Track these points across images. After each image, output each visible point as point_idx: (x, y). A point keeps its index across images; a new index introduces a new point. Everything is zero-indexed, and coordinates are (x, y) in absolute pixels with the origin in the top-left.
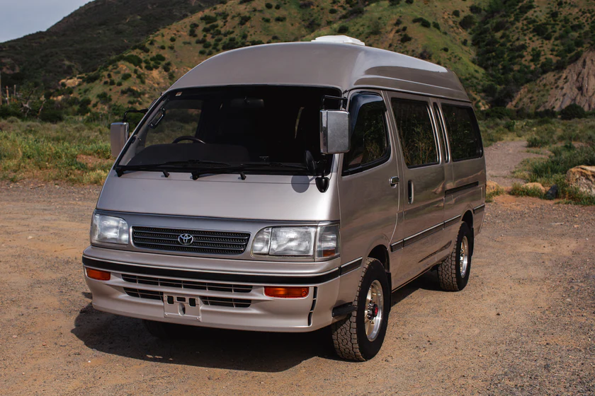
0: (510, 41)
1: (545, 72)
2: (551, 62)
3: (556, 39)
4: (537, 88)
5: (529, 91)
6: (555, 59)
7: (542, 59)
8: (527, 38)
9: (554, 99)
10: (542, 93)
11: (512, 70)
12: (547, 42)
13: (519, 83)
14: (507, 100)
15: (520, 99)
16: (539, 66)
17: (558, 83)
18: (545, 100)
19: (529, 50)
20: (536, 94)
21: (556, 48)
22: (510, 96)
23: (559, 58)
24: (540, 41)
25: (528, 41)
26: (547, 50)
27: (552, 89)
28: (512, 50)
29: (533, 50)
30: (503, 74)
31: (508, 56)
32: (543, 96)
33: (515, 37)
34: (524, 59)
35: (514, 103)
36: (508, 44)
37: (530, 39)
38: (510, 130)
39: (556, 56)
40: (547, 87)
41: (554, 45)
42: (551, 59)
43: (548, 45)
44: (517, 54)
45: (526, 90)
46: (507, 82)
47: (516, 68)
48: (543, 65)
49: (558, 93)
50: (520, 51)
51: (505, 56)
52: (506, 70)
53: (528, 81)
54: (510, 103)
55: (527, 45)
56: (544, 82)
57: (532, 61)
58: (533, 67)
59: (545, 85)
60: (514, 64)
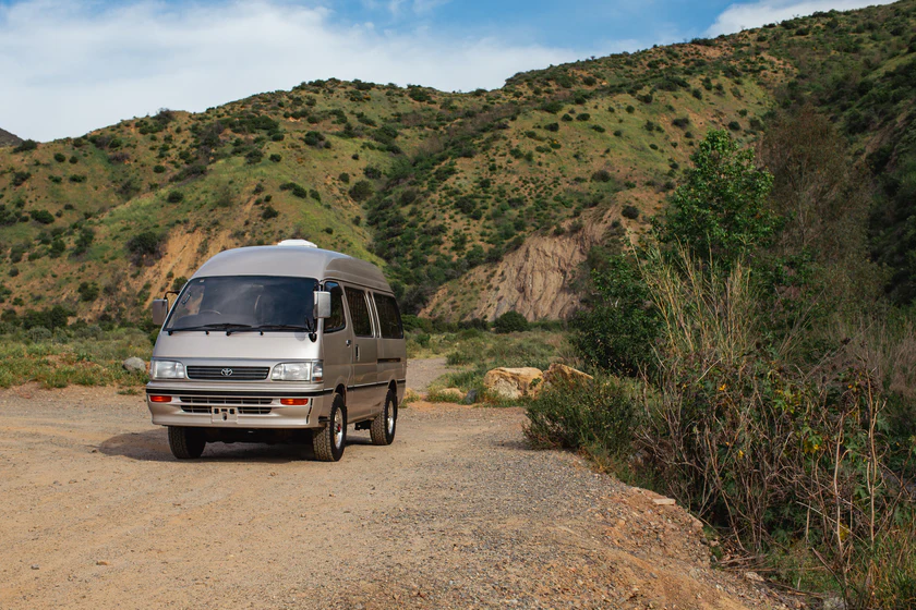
0: (423, 221)
1: (472, 265)
2: (481, 252)
3: (488, 219)
4: (461, 289)
5: (450, 293)
6: (486, 248)
7: (468, 247)
8: (446, 216)
9: (485, 305)
10: (468, 295)
11: (425, 262)
12: (475, 222)
13: (436, 281)
14: (419, 305)
15: (438, 305)
16: (463, 257)
17: (491, 282)
18: (473, 306)
19: (450, 233)
20: (460, 297)
21: (488, 231)
22: (422, 300)
23: (491, 246)
24: (465, 221)
25: (448, 221)
26: (476, 233)
27: (483, 289)
28: (425, 233)
29: (456, 233)
30: (412, 268)
31: (420, 241)
32: (470, 300)
33: (429, 215)
34: (442, 247)
35: (428, 310)
36: (420, 224)
37: (451, 218)
38: (423, 346)
39: (489, 242)
40: (476, 288)
41: (484, 227)
42: (481, 247)
43: (476, 228)
44: (433, 238)
45: (446, 291)
46: (418, 280)
47: (431, 259)
48: (470, 256)
49: (492, 296)
50: (436, 234)
51: (416, 241)
52: (418, 262)
53: (449, 278)
54: (423, 310)
55: (447, 226)
56: (472, 279)
57: (454, 249)
58: (455, 258)
59: (472, 285)
60: (428, 253)
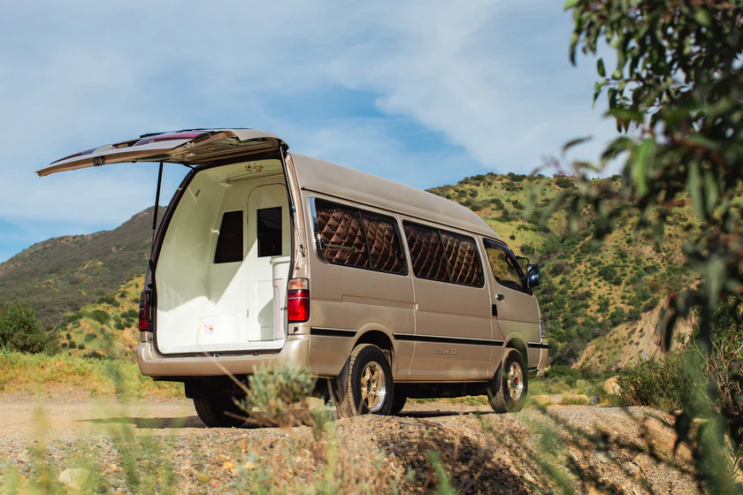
0: (571, 288)
1: (615, 324)
2: (623, 312)
3: (627, 284)
4: (606, 345)
5: (597, 349)
6: (626, 309)
7: (612, 309)
8: (591, 283)
9: (628, 357)
10: (613, 350)
11: (574, 323)
12: (617, 287)
13: (585, 338)
14: (572, 360)
15: (587, 359)
16: (607, 317)
17: (633, 338)
18: (618, 359)
19: (595, 298)
20: (606, 351)
21: (628, 295)
22: (573, 355)
23: (632, 307)
24: (607, 287)
25: (593, 287)
26: (617, 297)
27: (625, 344)
28: (574, 298)
29: (600, 298)
30: (564, 328)
31: (570, 306)
32: (615, 353)
33: (577, 284)
34: (589, 309)
35: (579, 363)
36: (570, 292)
37: (596, 284)
39: (629, 304)
40: (619, 343)
41: (624, 291)
42: (622, 309)
43: (617, 292)
44: (580, 303)
45: (594, 347)
46: (569, 338)
47: (580, 320)
48: (613, 316)
49: (633, 350)
50: (584, 299)
51: (566, 306)
52: (568, 323)
53: (596, 336)
54: (574, 364)
55: (593, 292)
56: (615, 336)
57: (599, 311)
58: (600, 319)
59: (616, 341)
60: (577, 316)
